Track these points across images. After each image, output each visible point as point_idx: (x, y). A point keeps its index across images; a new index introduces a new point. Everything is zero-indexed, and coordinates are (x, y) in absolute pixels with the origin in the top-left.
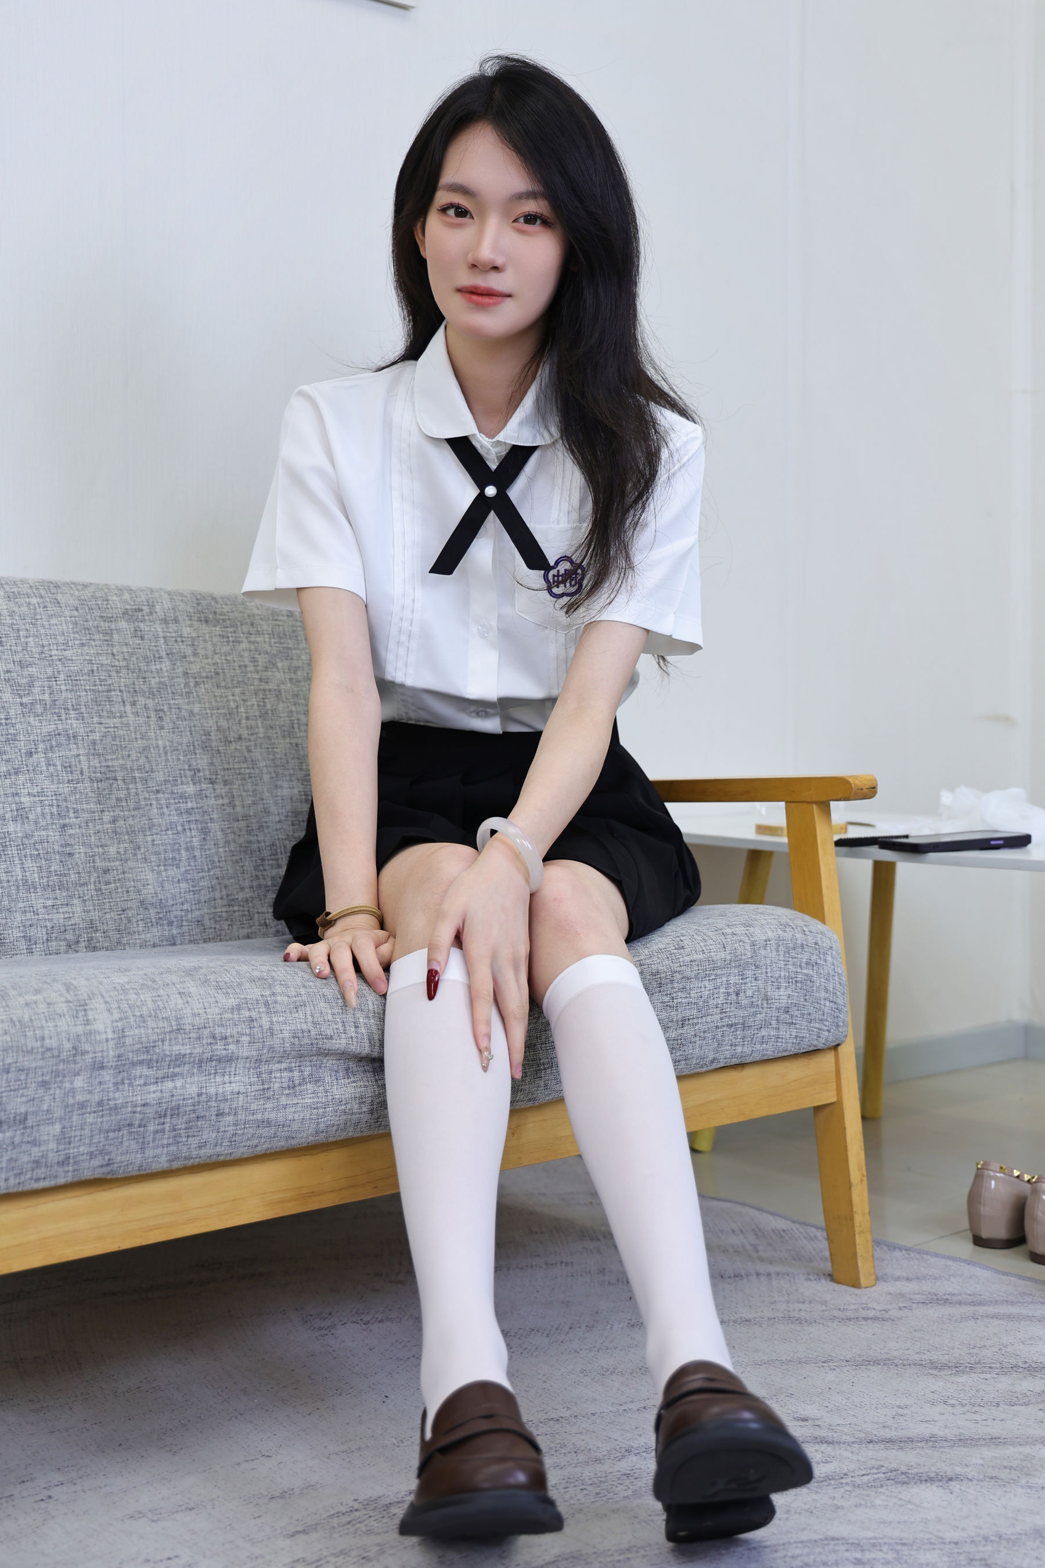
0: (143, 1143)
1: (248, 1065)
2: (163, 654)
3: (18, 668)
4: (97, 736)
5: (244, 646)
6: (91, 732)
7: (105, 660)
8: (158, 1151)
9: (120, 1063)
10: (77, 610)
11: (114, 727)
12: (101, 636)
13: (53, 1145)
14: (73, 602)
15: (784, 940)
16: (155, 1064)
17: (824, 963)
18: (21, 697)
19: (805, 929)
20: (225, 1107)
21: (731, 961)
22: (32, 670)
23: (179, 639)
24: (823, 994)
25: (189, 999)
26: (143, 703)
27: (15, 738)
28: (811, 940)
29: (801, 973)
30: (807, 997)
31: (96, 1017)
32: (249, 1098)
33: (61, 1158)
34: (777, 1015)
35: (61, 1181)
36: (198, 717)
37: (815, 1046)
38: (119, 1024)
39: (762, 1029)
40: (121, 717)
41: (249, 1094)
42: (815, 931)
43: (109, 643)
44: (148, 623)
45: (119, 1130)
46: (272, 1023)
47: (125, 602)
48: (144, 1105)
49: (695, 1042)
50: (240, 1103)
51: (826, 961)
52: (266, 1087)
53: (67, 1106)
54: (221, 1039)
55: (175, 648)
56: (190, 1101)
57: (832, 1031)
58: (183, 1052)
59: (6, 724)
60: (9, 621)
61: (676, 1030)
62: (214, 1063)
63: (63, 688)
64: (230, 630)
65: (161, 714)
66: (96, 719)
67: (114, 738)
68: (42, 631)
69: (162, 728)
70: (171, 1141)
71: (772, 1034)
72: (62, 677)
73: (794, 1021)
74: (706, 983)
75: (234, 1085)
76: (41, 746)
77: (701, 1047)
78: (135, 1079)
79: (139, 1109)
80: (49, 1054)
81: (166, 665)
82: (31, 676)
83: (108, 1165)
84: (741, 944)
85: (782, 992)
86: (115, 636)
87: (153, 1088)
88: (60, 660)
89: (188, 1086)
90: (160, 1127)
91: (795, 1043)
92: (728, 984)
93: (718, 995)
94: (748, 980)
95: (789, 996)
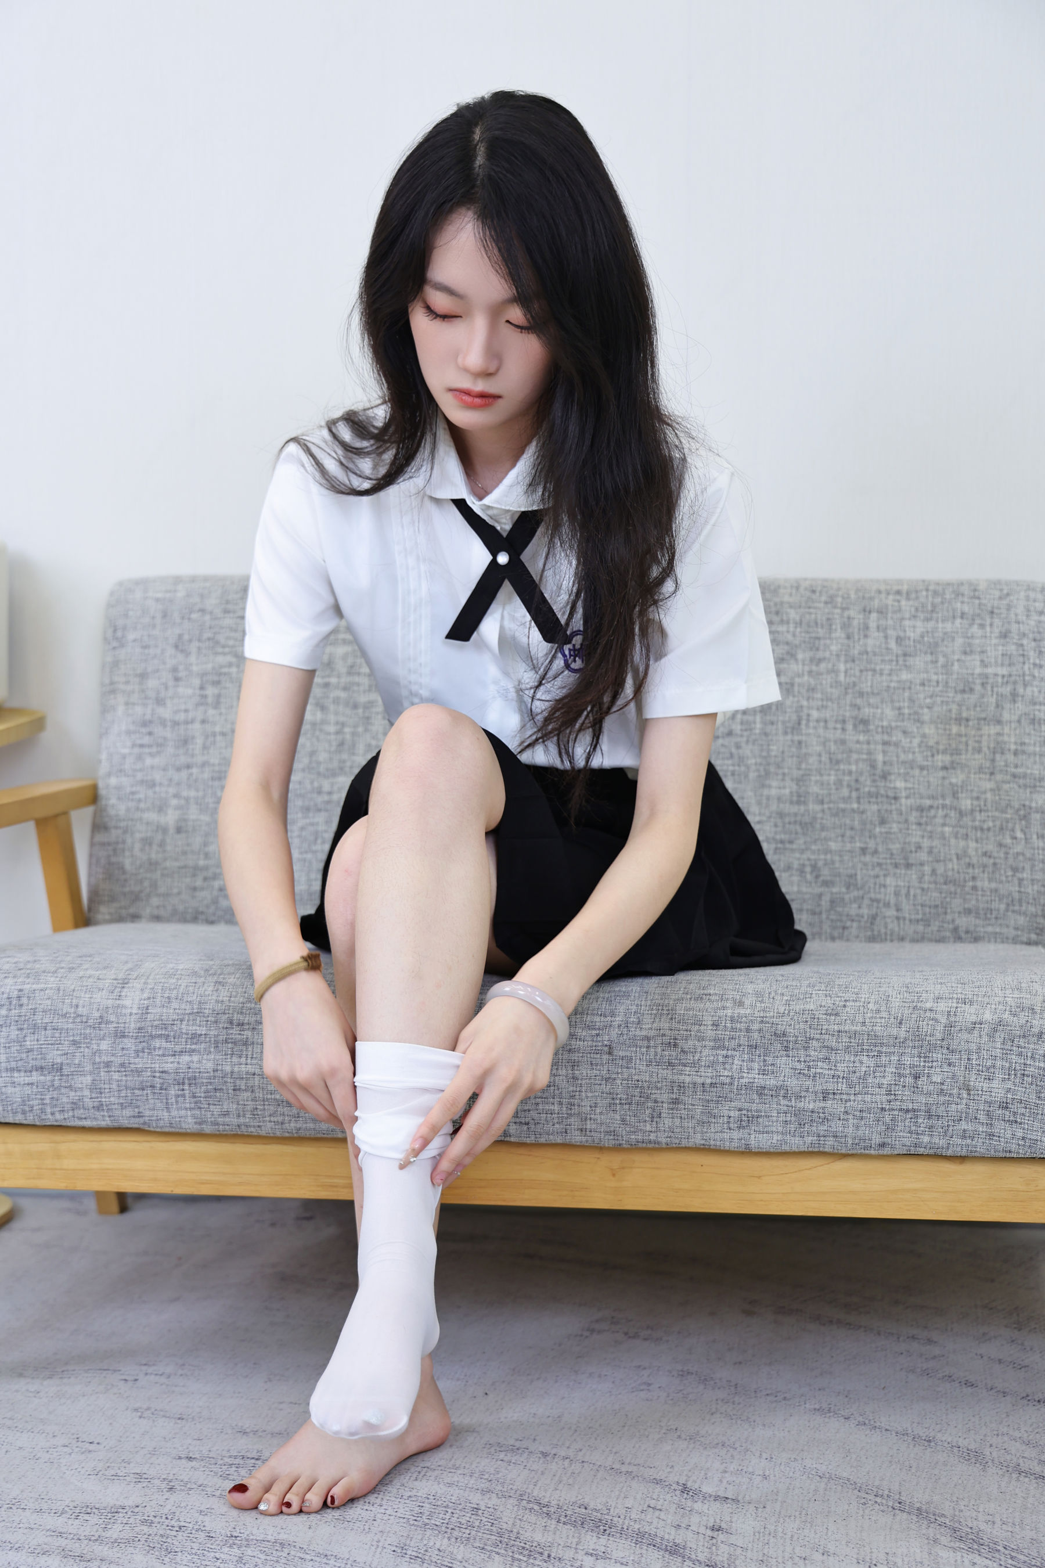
0: (168, 1103)
8: (183, 1113)
9: (140, 1034)
13: (87, 1093)
16: (173, 1040)
21: (906, 1039)
31: (128, 994)
33: (96, 1104)
35: (103, 1124)
38: (146, 1002)
39: (963, 1122)
45: (143, 1089)
48: (162, 1072)
49: (847, 1120)
53: (94, 1064)
54: (239, 1025)
56: (206, 1075)
58: (199, 1032)
61: (815, 1101)
70: (193, 1105)
71: (981, 1129)
74: (865, 1058)
77: (857, 1127)
78: (155, 1049)
79: (158, 1075)
80: (78, 1020)
83: (139, 1117)
84: (931, 1023)
85: (995, 1084)
87: (171, 1059)
89: (204, 1062)
90: (180, 1092)
91: (1024, 1145)
92: (900, 1064)
93: (882, 1075)
94: (935, 1064)
95: (1009, 1090)
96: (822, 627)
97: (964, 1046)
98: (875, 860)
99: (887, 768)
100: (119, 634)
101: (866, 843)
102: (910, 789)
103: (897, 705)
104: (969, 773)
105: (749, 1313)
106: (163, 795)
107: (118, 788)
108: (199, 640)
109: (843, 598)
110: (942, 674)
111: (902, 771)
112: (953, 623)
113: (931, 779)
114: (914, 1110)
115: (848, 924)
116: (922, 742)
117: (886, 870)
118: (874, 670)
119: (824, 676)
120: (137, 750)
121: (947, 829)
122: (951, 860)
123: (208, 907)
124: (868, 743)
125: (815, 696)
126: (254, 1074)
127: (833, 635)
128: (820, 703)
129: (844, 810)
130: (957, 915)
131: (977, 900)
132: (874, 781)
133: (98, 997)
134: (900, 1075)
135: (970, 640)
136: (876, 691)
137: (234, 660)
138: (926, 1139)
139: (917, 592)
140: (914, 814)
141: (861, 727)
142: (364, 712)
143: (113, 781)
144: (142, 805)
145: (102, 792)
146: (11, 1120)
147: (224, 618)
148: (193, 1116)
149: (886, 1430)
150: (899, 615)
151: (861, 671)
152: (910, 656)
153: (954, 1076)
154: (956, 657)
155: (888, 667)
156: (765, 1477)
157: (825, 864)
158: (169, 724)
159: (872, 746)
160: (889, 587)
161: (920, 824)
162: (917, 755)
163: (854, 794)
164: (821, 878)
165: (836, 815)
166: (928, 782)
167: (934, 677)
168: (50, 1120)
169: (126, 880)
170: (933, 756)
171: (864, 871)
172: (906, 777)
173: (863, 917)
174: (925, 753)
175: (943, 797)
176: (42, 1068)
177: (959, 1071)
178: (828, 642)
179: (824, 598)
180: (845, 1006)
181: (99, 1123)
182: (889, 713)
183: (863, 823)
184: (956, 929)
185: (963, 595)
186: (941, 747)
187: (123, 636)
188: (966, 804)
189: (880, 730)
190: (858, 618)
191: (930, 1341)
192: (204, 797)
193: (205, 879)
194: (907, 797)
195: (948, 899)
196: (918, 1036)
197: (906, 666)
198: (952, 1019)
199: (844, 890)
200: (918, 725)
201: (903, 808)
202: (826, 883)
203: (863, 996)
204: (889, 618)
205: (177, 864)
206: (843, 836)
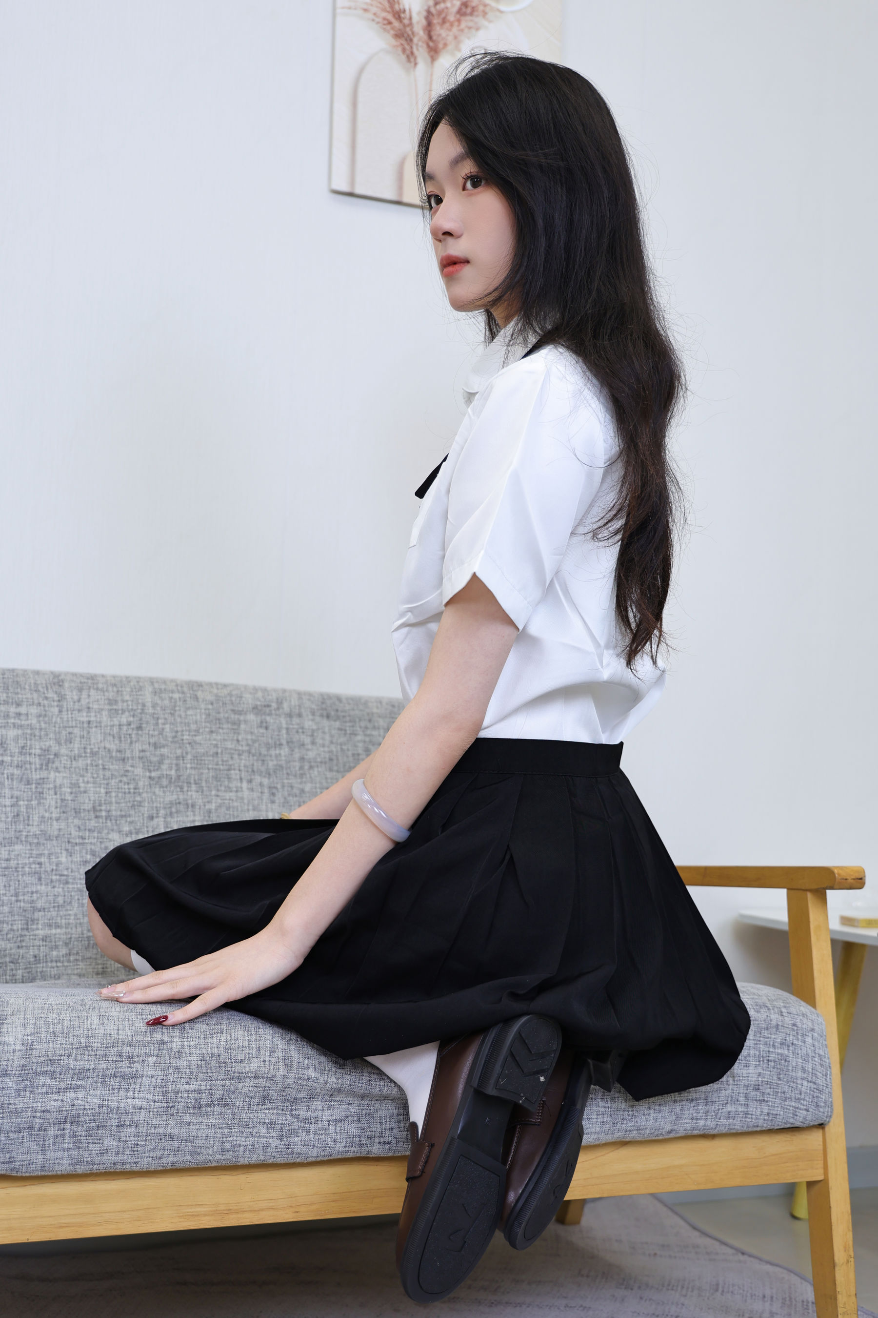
0: (44, 1145)
1: (153, 1084)
2: (284, 742)
3: (152, 748)
4: (213, 806)
5: (359, 738)
6: (208, 802)
7: (229, 745)
9: (23, 1072)
10: (212, 704)
11: (230, 799)
12: (230, 726)
14: (210, 697)
15: (756, 1020)
16: (58, 1076)
17: (803, 1044)
18: (150, 771)
19: (784, 1010)
20: (127, 1119)
22: (165, 751)
23: (300, 731)
24: (800, 1074)
25: (106, 1021)
26: (259, 781)
27: (140, 804)
28: (788, 1020)
29: (775, 1052)
30: (781, 1076)
32: (151, 1113)
34: (745, 1091)
36: (308, 795)
37: (792, 1124)
38: (29, 1038)
40: (237, 791)
41: (151, 1110)
42: (795, 1013)
43: (236, 731)
44: (274, 717)
45: (19, 1132)
46: (182, 1046)
47: (258, 699)
48: (44, 1111)
49: (649, 1115)
50: (142, 1118)
51: (804, 1042)
52: (170, 1105)
54: (128, 1058)
55: (296, 738)
56: (91, 1111)
57: (811, 1110)
58: (87, 1067)
59: (134, 793)
60: (151, 711)
62: (118, 1079)
63: (189, 766)
64: (348, 724)
65: (274, 791)
66: (213, 793)
67: (228, 808)
68: (179, 720)
69: (273, 802)
70: (71, 1146)
71: (740, 1110)
72: (189, 757)
73: (766, 1099)
75: (137, 1100)
76: (162, 812)
77: (656, 1119)
78: (38, 1087)
79: (38, 1114)
81: (285, 751)
82: (162, 755)
83: (9, 1162)
85: (751, 1070)
86: (243, 726)
87: (54, 1097)
88: (190, 743)
89: (90, 1098)
90: (59, 1132)
91: (768, 1120)
95: (759, 1075)
126: (141, 1108)
138: (701, 1122)
142: (36, 788)
148: (69, 1157)
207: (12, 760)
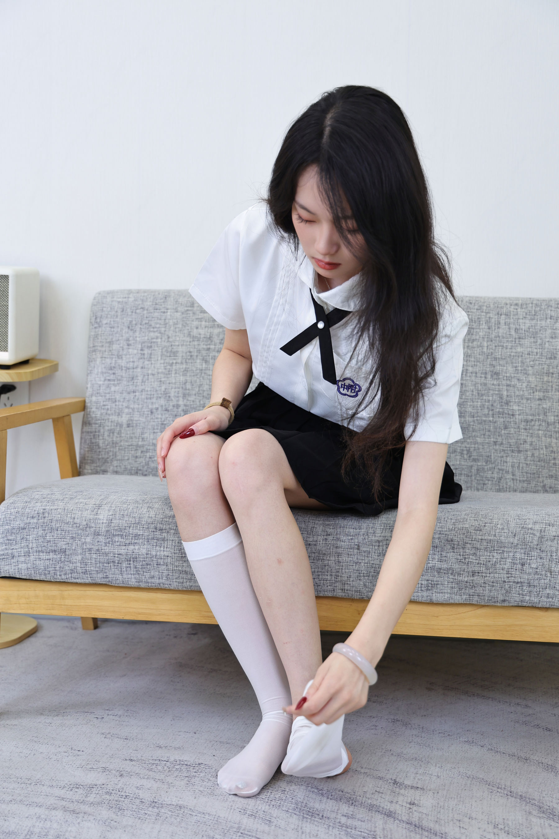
9: (108, 534)
13: (79, 564)
16: (125, 537)
20: (161, 561)
21: (517, 544)
31: (102, 512)
33: (83, 571)
35: (87, 581)
38: (111, 517)
45: (109, 563)
48: (119, 554)
53: (83, 549)
56: (142, 556)
58: (139, 533)
61: (468, 577)
70: (135, 573)
74: (496, 554)
75: (166, 552)
77: (491, 591)
78: (115, 542)
79: (116, 556)
80: (75, 526)
83: (106, 578)
84: (531, 536)
87: (124, 548)
89: (141, 549)
90: (128, 565)
92: (514, 558)
93: (504, 563)
94: (533, 558)
96: (475, 323)
97: (548, 548)
98: (501, 448)
99: (508, 399)
100: (98, 320)
101: (497, 439)
102: (521, 410)
103: (515, 365)
104: (553, 402)
105: (429, 689)
106: (120, 407)
107: (97, 402)
108: (141, 324)
109: (486, 307)
110: (539, 349)
111: (517, 401)
112: (546, 321)
113: (532, 405)
114: (521, 582)
115: (486, 482)
116: (528, 385)
117: (507, 453)
118: (503, 346)
119: (476, 349)
120: (106, 382)
121: (540, 432)
122: (542, 449)
123: (143, 467)
124: (499, 385)
125: (471, 359)
126: (168, 556)
127: (481, 327)
128: (473, 363)
129: (485, 421)
130: (545, 478)
131: (556, 470)
132: (502, 406)
133: (85, 514)
134: (514, 564)
135: (555, 331)
136: (503, 357)
137: (159, 335)
138: (527, 598)
139: (526, 304)
140: (523, 423)
141: (495, 377)
143: (94, 399)
144: (109, 412)
145: (88, 405)
146: (38, 578)
147: (154, 312)
148: (135, 578)
149: (503, 753)
150: (516, 317)
151: (496, 346)
152: (522, 339)
153: (543, 564)
154: (547, 340)
155: (510, 344)
156: (438, 777)
157: (475, 450)
158: (124, 368)
159: (501, 387)
160: (511, 302)
161: (526, 429)
162: (525, 392)
163: (491, 413)
164: (472, 457)
165: (481, 423)
166: (531, 406)
167: (535, 351)
168: (59, 579)
169: (100, 452)
170: (534, 393)
171: (495, 454)
172: (519, 403)
173: (494, 478)
174: (529, 391)
175: (539, 415)
176: (55, 551)
177: (546, 562)
178: (478, 330)
179: (476, 307)
180: (485, 526)
181: (85, 581)
182: (510, 369)
183: (495, 428)
184: (544, 486)
185: (551, 306)
186: (538, 388)
187: (100, 321)
188: (551, 419)
189: (505, 378)
190: (494, 318)
191: (527, 706)
192: (142, 408)
193: (142, 452)
194: (519, 415)
195: (540, 470)
196: (524, 543)
197: (520, 344)
198: (543, 534)
199: (484, 464)
200: (526, 376)
201: (517, 420)
202: (474, 460)
203: (495, 521)
204: (511, 318)
205: (127, 444)
206: (484, 435)
207: (215, 348)
